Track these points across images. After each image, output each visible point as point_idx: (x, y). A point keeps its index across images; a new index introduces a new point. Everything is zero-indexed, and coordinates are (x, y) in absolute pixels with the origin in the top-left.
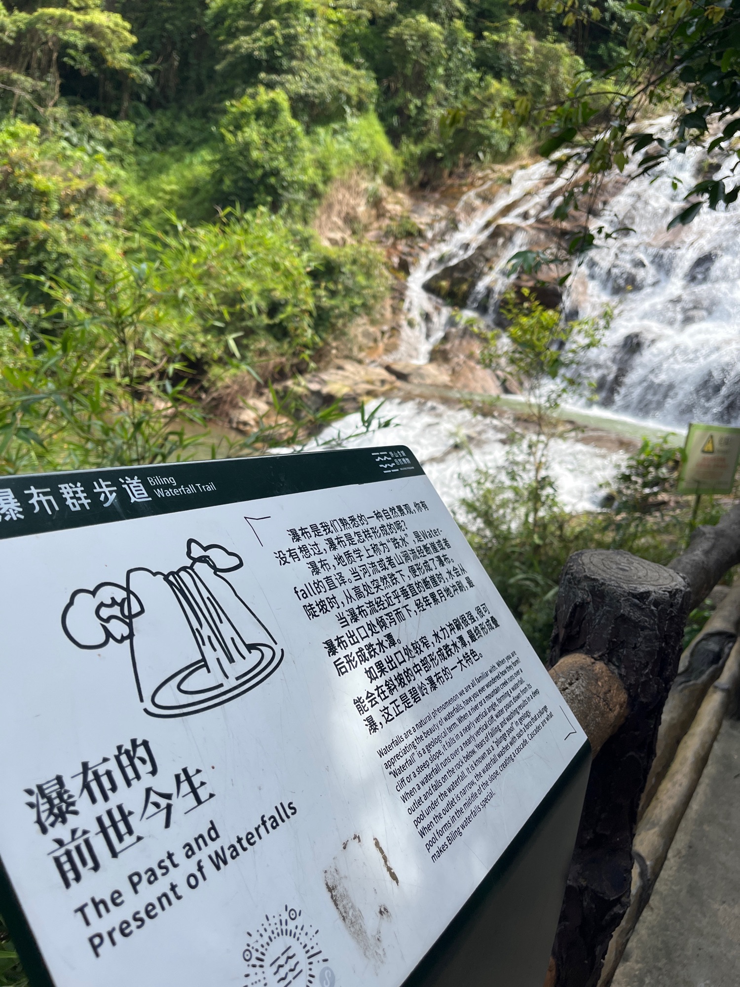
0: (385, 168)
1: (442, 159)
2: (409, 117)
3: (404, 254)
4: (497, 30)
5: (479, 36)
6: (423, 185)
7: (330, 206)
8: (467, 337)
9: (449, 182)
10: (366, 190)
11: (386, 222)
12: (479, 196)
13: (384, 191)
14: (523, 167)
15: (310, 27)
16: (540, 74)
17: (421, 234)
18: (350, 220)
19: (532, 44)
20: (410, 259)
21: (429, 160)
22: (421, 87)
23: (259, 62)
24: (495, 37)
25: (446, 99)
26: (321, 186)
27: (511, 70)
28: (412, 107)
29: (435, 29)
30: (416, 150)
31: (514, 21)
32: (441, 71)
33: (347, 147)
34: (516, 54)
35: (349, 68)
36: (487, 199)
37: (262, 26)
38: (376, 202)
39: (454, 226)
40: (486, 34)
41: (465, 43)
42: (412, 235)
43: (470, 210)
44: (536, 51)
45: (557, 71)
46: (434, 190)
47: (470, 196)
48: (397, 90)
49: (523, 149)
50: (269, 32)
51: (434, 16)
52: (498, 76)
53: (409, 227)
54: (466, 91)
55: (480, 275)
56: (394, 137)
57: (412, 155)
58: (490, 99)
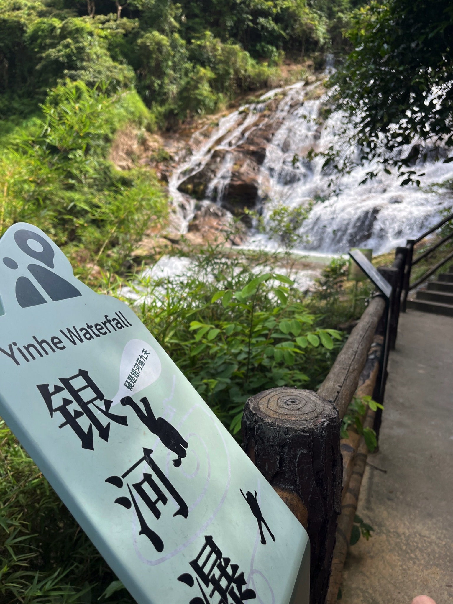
0: (145, 122)
1: (177, 114)
2: (155, 91)
3: (163, 171)
4: (199, 38)
5: (189, 42)
6: (168, 130)
7: (117, 147)
8: (208, 216)
9: (183, 127)
10: (136, 135)
11: (150, 153)
12: (201, 134)
13: (146, 135)
14: (224, 116)
15: (91, 42)
16: (226, 62)
17: (171, 158)
18: (129, 153)
19: (220, 46)
20: (167, 174)
21: (170, 115)
22: (160, 73)
23: (63, 63)
24: (199, 42)
25: (175, 79)
26: (110, 136)
27: (210, 61)
28: (156, 85)
29: (164, 39)
30: (162, 109)
31: (208, 33)
32: (170, 63)
33: (122, 110)
34: (211, 52)
35: (116, 64)
36: (207, 135)
37: (62, 43)
38: (143, 142)
39: (190, 152)
40: (193, 41)
41: (181, 46)
42: (167, 159)
43: (198, 143)
44: (223, 50)
45: (236, 61)
46: (175, 132)
47: (197, 134)
48: (146, 75)
49: (222, 106)
50: (67, 46)
51: (162, 31)
52: (203, 65)
53: (164, 155)
54: (186, 74)
55: (210, 180)
56: (148, 103)
57: (160, 113)
58: (201, 78)
